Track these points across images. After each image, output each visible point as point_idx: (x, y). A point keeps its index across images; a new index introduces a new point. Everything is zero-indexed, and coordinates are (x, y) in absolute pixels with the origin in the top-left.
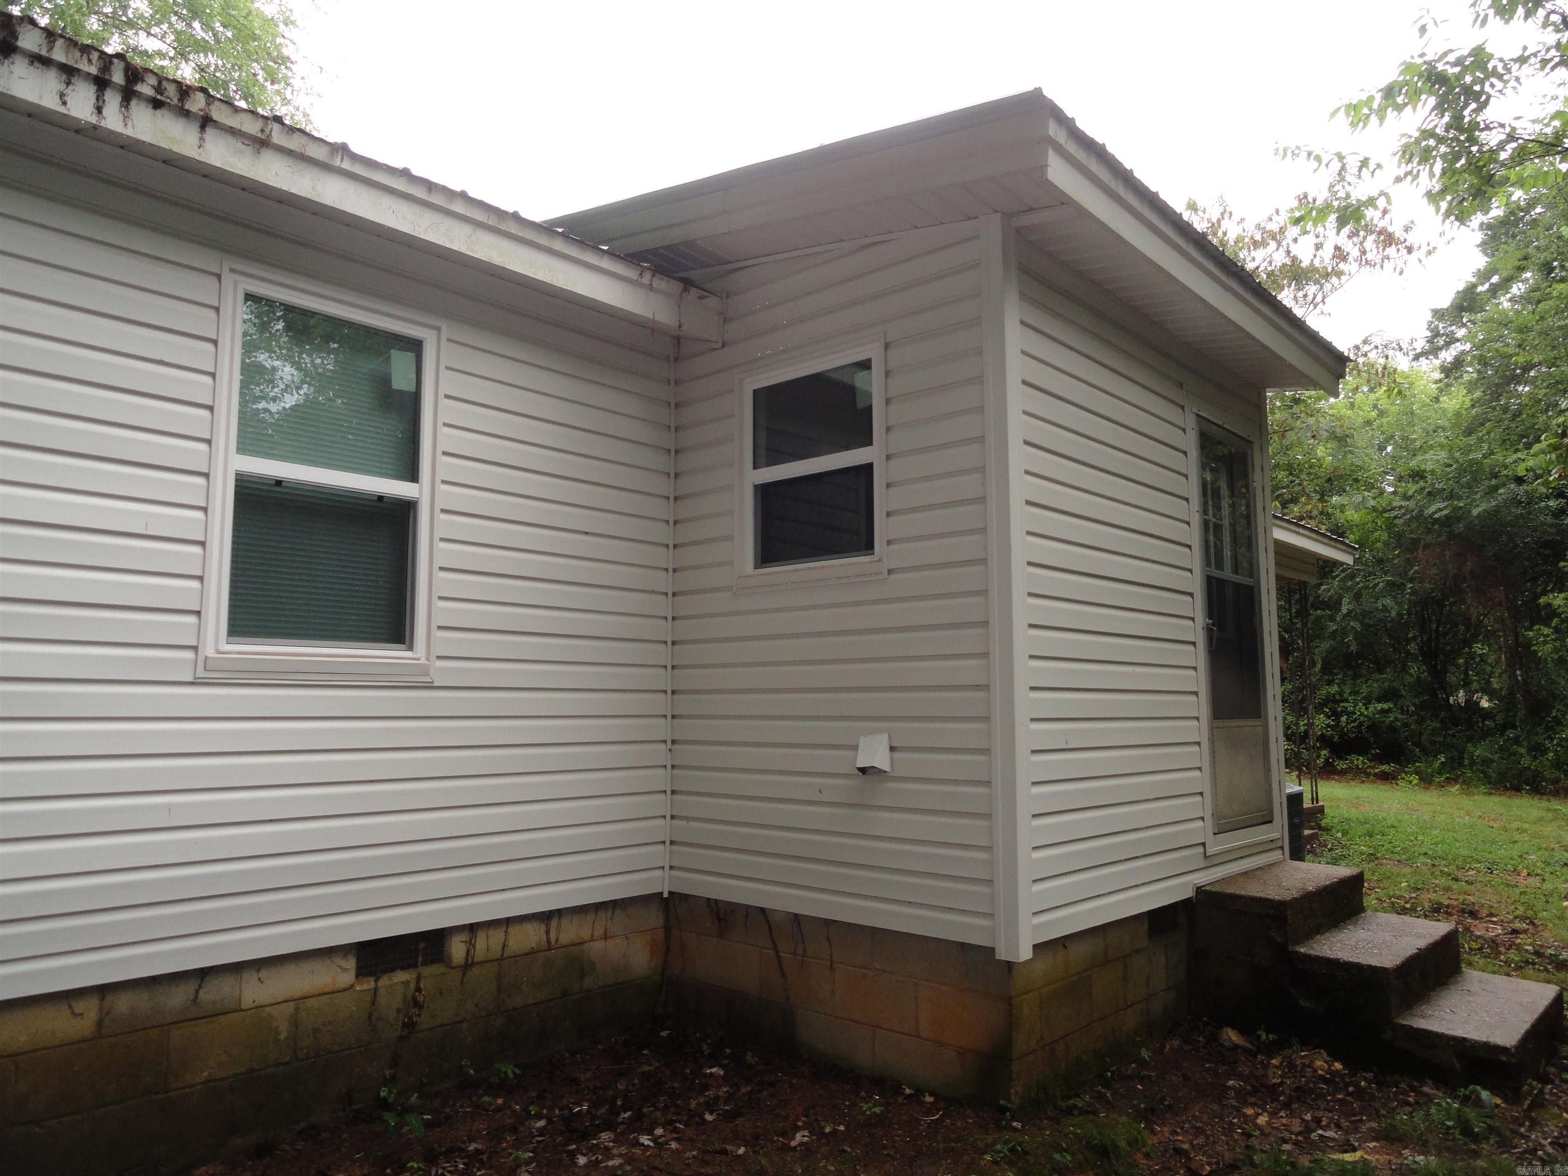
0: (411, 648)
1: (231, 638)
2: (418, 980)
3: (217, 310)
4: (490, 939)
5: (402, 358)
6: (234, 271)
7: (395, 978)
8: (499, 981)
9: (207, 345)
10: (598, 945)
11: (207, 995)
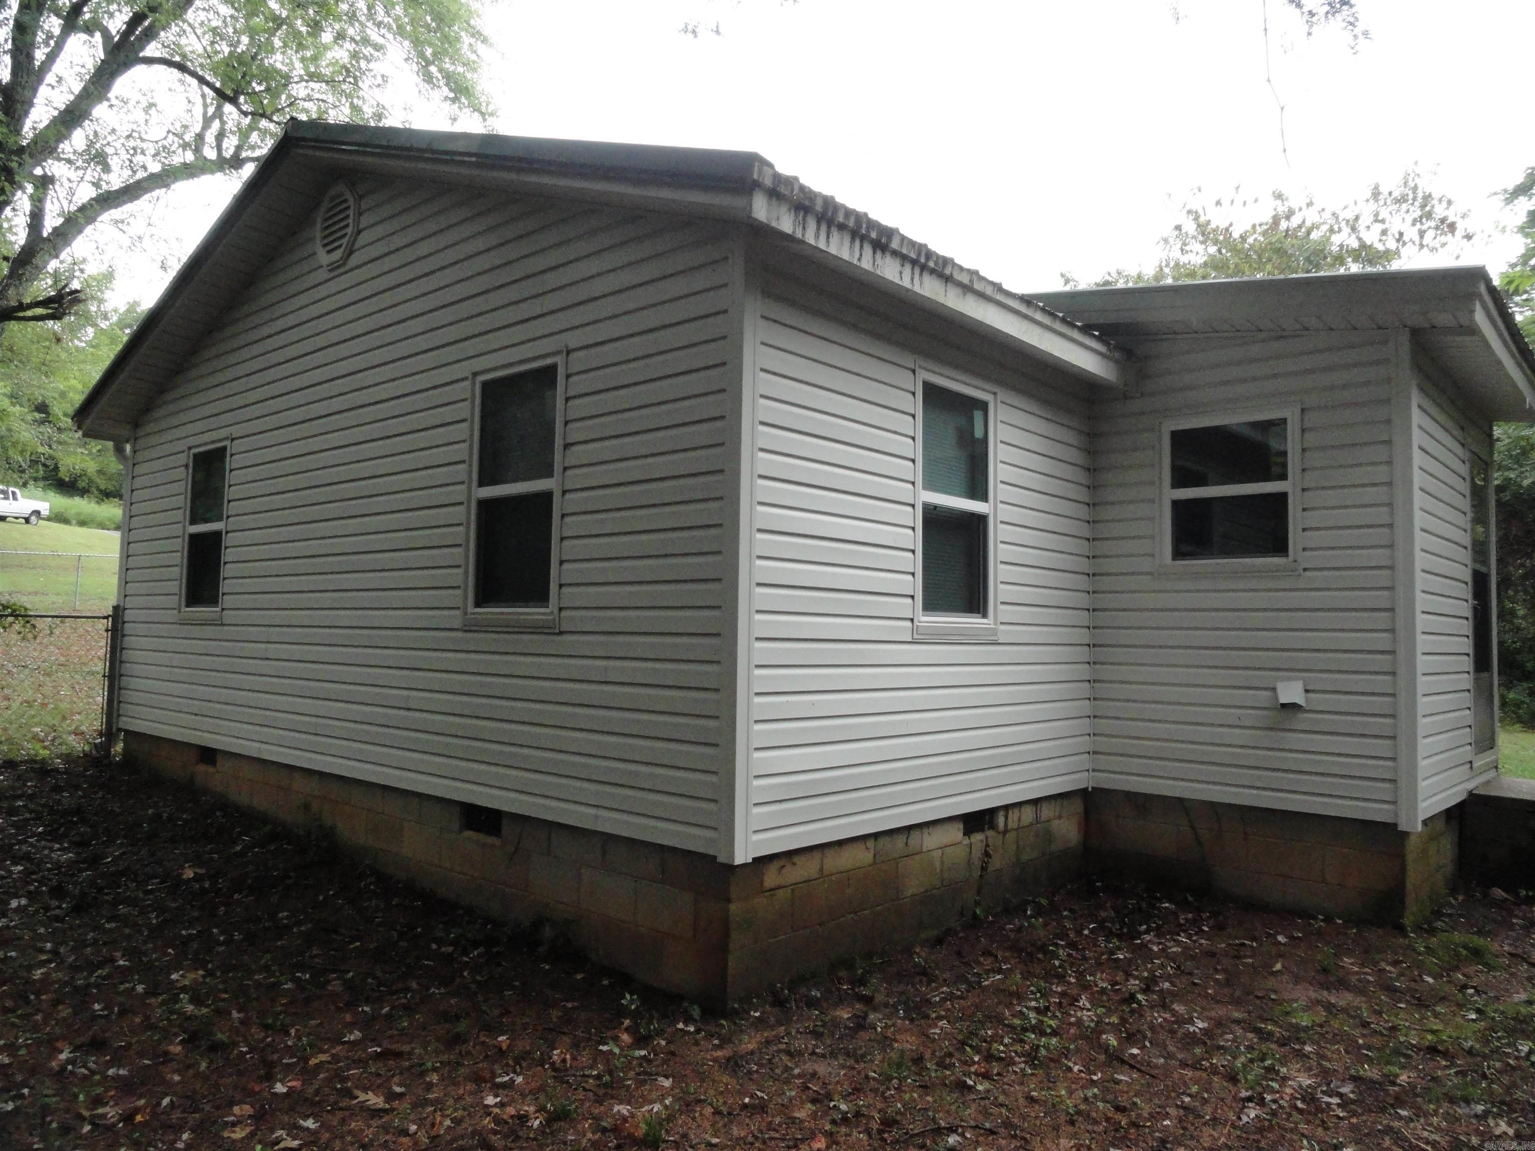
0: (985, 615)
1: (926, 613)
2: (987, 838)
3: (914, 394)
4: (1014, 815)
5: (978, 415)
6: (920, 367)
7: (978, 837)
8: (1017, 842)
9: (911, 419)
10: (1056, 823)
11: (911, 842)
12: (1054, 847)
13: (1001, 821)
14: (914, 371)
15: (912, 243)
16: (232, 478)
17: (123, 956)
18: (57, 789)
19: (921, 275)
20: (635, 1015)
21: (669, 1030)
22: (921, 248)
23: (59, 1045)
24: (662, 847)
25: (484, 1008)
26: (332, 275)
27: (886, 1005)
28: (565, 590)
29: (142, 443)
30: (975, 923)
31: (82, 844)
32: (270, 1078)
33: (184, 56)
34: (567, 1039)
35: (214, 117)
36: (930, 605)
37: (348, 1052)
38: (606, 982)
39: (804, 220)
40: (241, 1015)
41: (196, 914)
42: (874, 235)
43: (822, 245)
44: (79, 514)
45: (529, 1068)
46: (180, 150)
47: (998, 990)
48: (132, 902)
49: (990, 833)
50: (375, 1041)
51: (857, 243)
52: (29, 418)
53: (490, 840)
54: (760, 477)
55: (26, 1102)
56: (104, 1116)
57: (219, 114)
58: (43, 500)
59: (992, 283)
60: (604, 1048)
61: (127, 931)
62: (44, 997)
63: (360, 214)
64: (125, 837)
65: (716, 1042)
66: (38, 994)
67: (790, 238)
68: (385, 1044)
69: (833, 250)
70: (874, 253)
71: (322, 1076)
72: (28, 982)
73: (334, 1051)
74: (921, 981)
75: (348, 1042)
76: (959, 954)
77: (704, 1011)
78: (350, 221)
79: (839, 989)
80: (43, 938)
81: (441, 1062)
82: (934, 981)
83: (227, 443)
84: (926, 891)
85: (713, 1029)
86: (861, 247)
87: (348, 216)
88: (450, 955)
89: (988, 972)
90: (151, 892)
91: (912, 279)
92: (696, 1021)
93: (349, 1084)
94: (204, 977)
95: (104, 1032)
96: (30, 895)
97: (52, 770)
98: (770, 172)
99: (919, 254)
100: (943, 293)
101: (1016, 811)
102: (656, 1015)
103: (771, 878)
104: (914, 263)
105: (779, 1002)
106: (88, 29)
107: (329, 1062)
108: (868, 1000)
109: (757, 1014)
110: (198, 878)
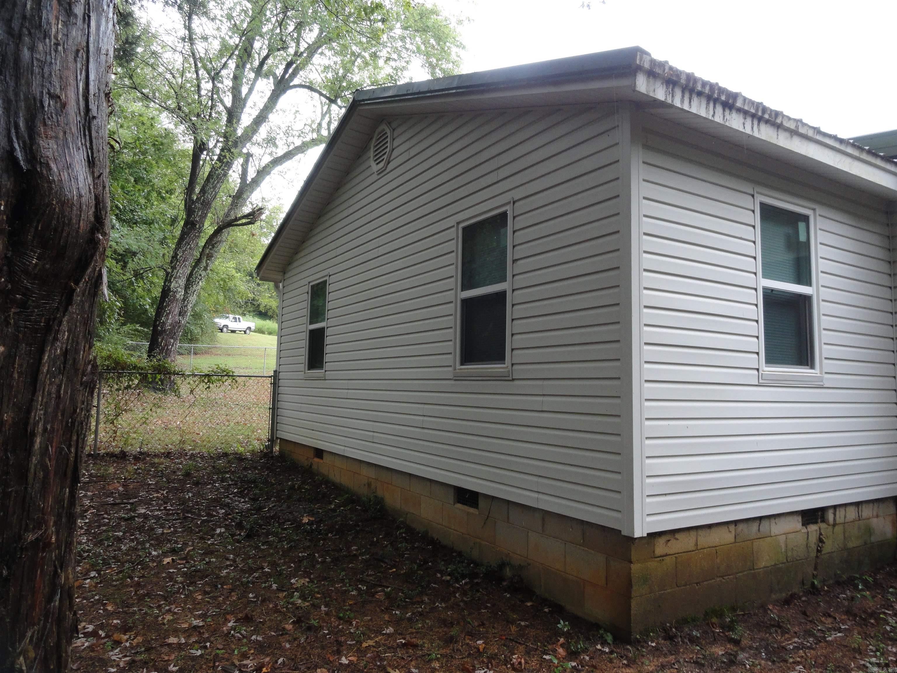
0: (812, 367)
1: (768, 365)
2: (820, 528)
3: (753, 211)
4: (840, 513)
5: (802, 226)
6: (758, 193)
7: (813, 528)
8: (844, 533)
9: (752, 228)
10: (875, 520)
11: (762, 529)
12: (873, 539)
13: (830, 516)
14: (753, 196)
15: (752, 103)
16: (330, 297)
17: (268, 566)
18: (245, 469)
19: (758, 125)
20: (567, 635)
21: (591, 649)
22: (758, 105)
23: (228, 617)
24: (582, 521)
25: (469, 620)
26: (379, 177)
27: (751, 648)
28: (515, 352)
29: (286, 283)
30: (814, 591)
31: (254, 500)
32: (339, 653)
33: (311, 82)
34: (521, 648)
35: (326, 113)
36: (770, 360)
37: (385, 640)
38: (546, 610)
39: (672, 90)
40: (326, 609)
41: (308, 544)
42: (723, 98)
43: (686, 107)
44: (268, 329)
45: (497, 666)
46: (311, 133)
47: (841, 645)
48: (275, 534)
49: (823, 525)
50: (402, 635)
51: (711, 105)
52: (244, 279)
53: (472, 510)
54: (645, 270)
55: (207, 651)
56: (246, 666)
57: (329, 111)
58: (252, 322)
59: (814, 128)
60: (547, 657)
61: (271, 551)
62: (225, 587)
63: (394, 139)
64: (275, 497)
65: (625, 662)
66: (222, 585)
67: (663, 104)
68: (408, 637)
69: (694, 110)
70: (724, 110)
71: (369, 655)
72: (218, 577)
73: (377, 639)
74: (776, 631)
75: (385, 634)
76: (804, 613)
77: (615, 639)
78: (388, 144)
79: (713, 632)
80: (229, 552)
81: (441, 655)
82: (787, 633)
83: (327, 278)
84: (775, 565)
85: (623, 652)
86: (714, 107)
87: (387, 142)
88: (448, 581)
89: (829, 630)
90: (286, 529)
91: (752, 128)
92: (609, 644)
93: (385, 663)
94: (308, 582)
95: (253, 611)
96: (227, 527)
97: (245, 459)
98: (648, 58)
99: (757, 110)
100: (775, 136)
101: (842, 510)
102: (581, 637)
103: (660, 547)
104: (753, 116)
105: (670, 638)
106: (267, 76)
107: (373, 647)
108: (737, 642)
109: (654, 644)
110: (310, 523)
